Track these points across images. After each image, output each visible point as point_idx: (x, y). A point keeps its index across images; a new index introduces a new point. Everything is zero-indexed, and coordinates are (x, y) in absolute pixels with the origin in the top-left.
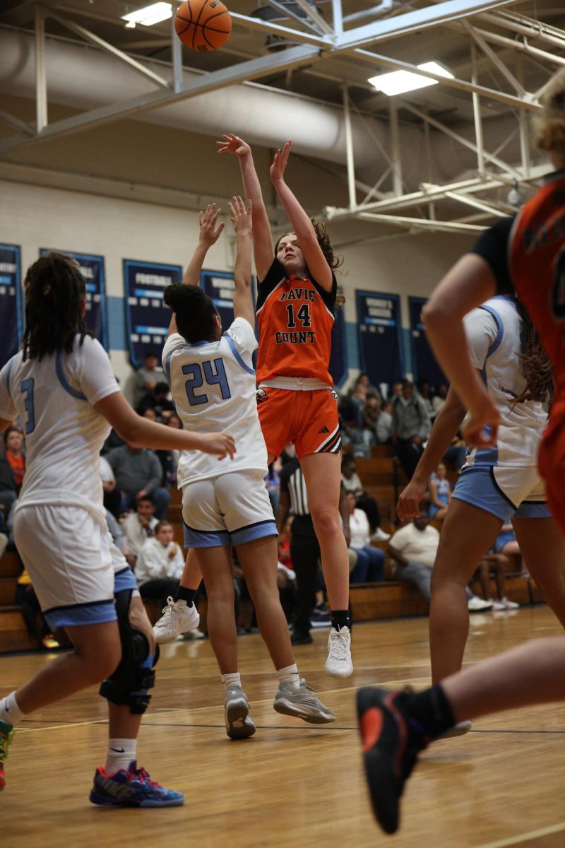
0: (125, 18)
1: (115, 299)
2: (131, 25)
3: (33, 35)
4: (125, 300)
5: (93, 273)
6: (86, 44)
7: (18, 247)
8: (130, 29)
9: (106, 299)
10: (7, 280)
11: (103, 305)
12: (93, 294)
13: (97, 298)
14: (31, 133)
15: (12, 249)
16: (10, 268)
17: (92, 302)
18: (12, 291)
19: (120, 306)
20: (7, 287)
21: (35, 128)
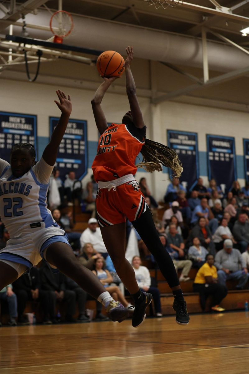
0: (242, 31)
1: (240, 156)
2: (245, 35)
3: (201, 40)
4: (244, 157)
5: (230, 144)
6: (225, 43)
7: (196, 134)
8: (244, 37)
9: (236, 156)
10: (192, 148)
11: (234, 159)
12: (230, 154)
13: (232, 156)
14: (201, 83)
15: (194, 134)
16: (193, 143)
17: (230, 158)
18: (194, 153)
19: (242, 159)
20: (192, 151)
21: (203, 81)
